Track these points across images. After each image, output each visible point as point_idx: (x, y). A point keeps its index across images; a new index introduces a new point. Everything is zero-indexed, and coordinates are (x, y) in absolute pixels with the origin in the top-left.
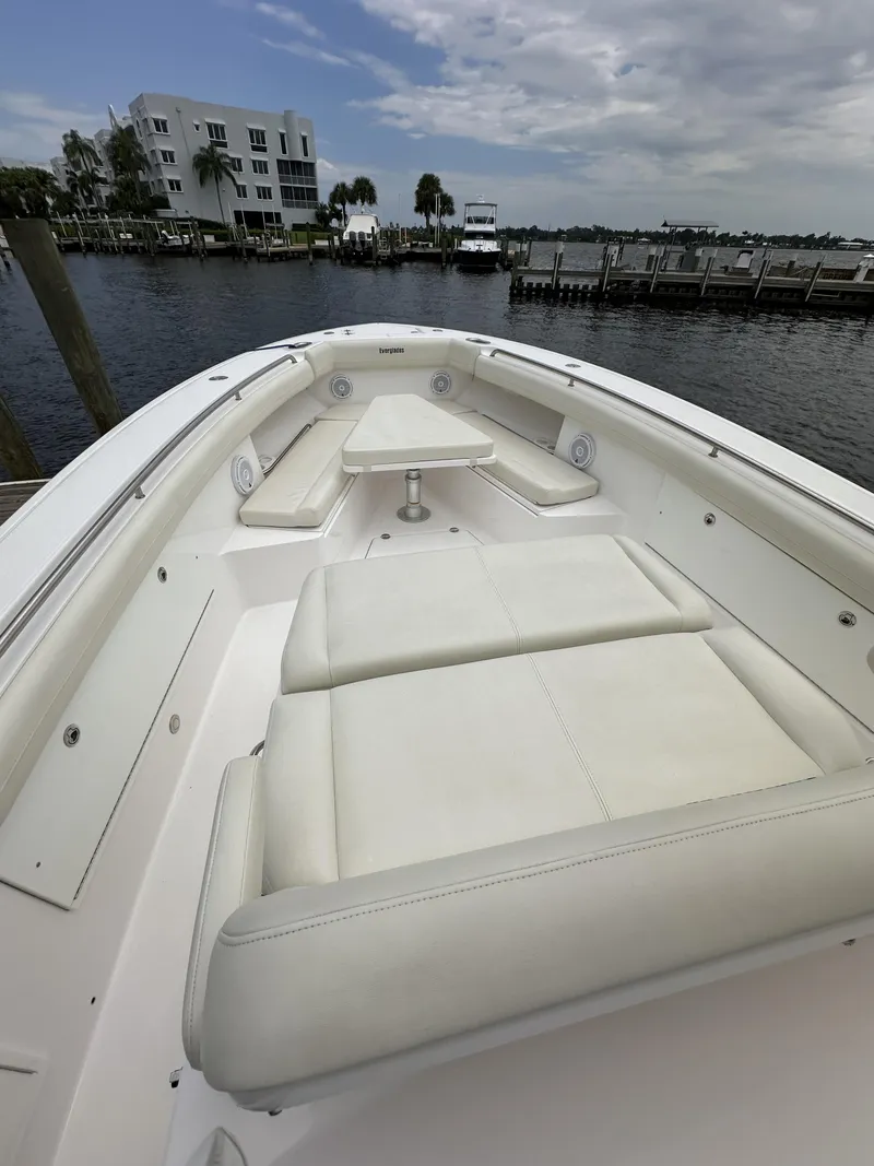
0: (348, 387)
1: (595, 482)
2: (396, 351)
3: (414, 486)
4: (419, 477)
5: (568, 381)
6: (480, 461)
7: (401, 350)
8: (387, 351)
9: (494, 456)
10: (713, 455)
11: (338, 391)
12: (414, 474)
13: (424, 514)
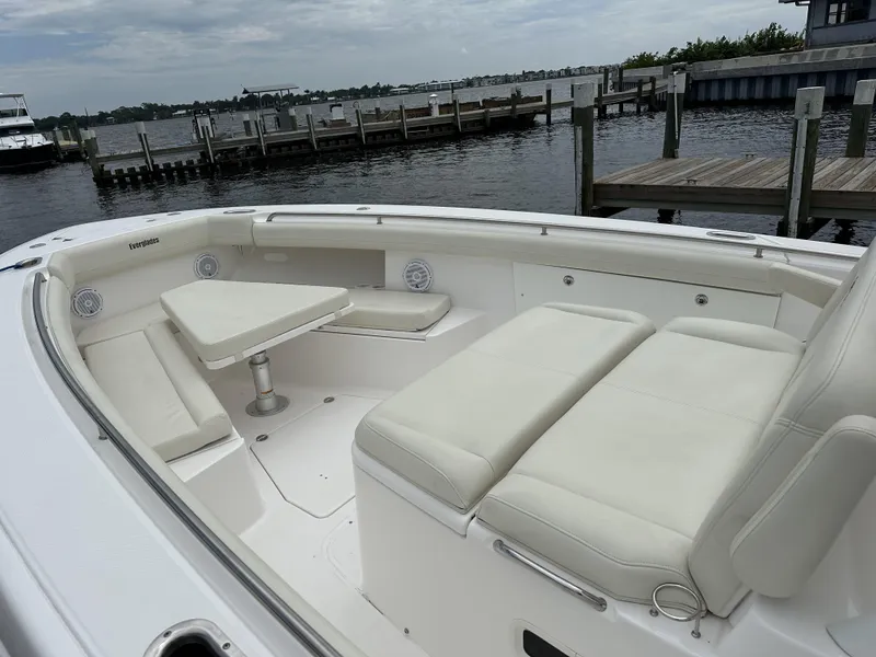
0: (96, 300)
1: (445, 298)
2: (145, 243)
3: (263, 373)
4: (267, 360)
5: (375, 221)
6: (344, 312)
7: (156, 240)
8: (138, 245)
9: (352, 305)
10: (544, 233)
11: (84, 309)
12: (260, 358)
13: (282, 403)
